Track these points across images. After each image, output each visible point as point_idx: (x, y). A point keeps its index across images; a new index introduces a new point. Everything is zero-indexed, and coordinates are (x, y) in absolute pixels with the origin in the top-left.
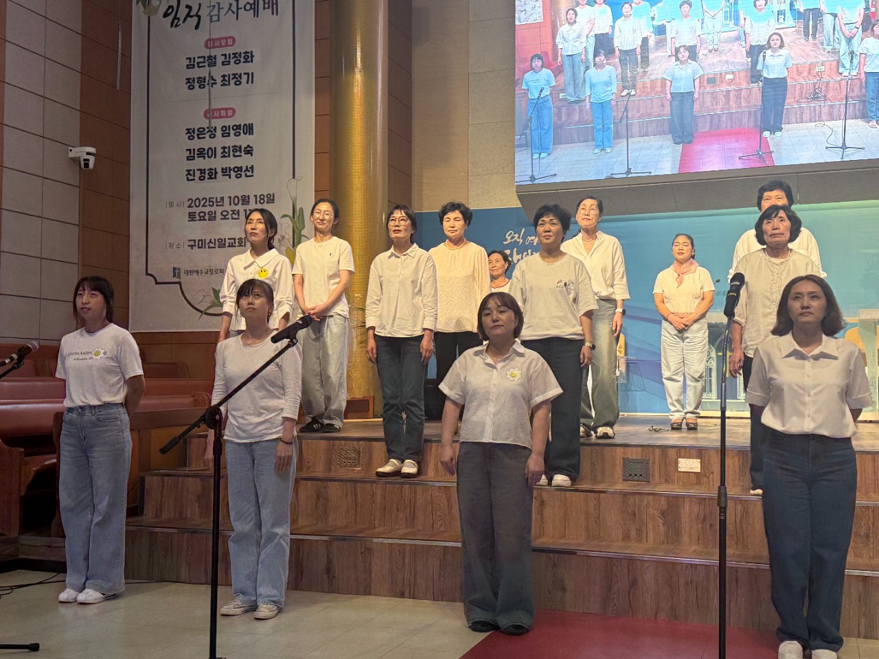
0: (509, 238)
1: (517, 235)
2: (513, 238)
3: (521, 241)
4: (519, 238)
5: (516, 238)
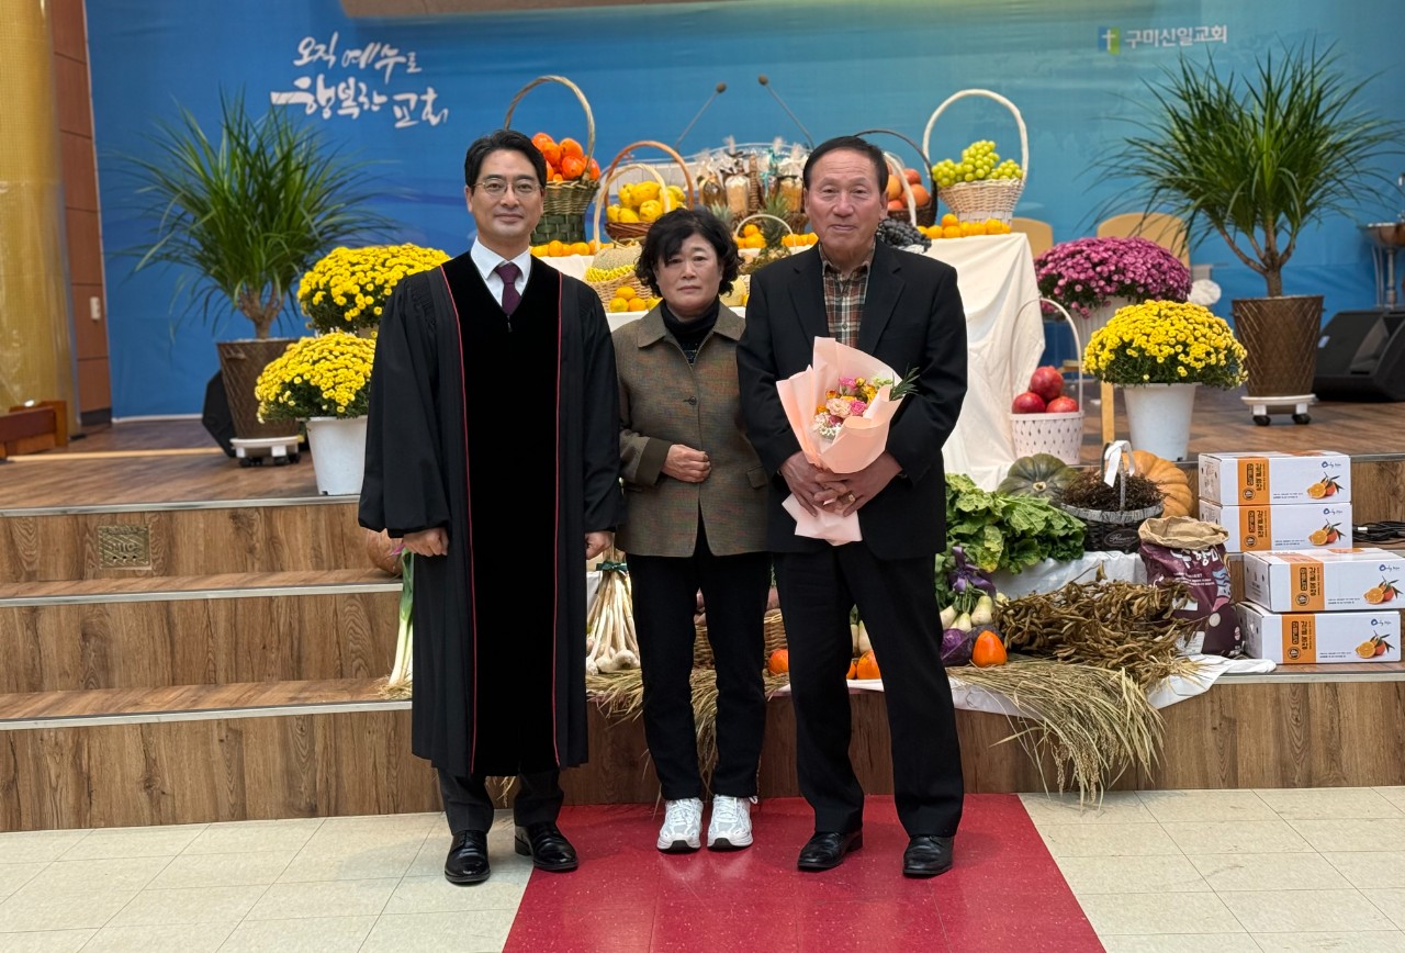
0: (306, 53)
1: (322, 47)
2: (313, 52)
3: (332, 59)
4: (327, 52)
5: (320, 53)
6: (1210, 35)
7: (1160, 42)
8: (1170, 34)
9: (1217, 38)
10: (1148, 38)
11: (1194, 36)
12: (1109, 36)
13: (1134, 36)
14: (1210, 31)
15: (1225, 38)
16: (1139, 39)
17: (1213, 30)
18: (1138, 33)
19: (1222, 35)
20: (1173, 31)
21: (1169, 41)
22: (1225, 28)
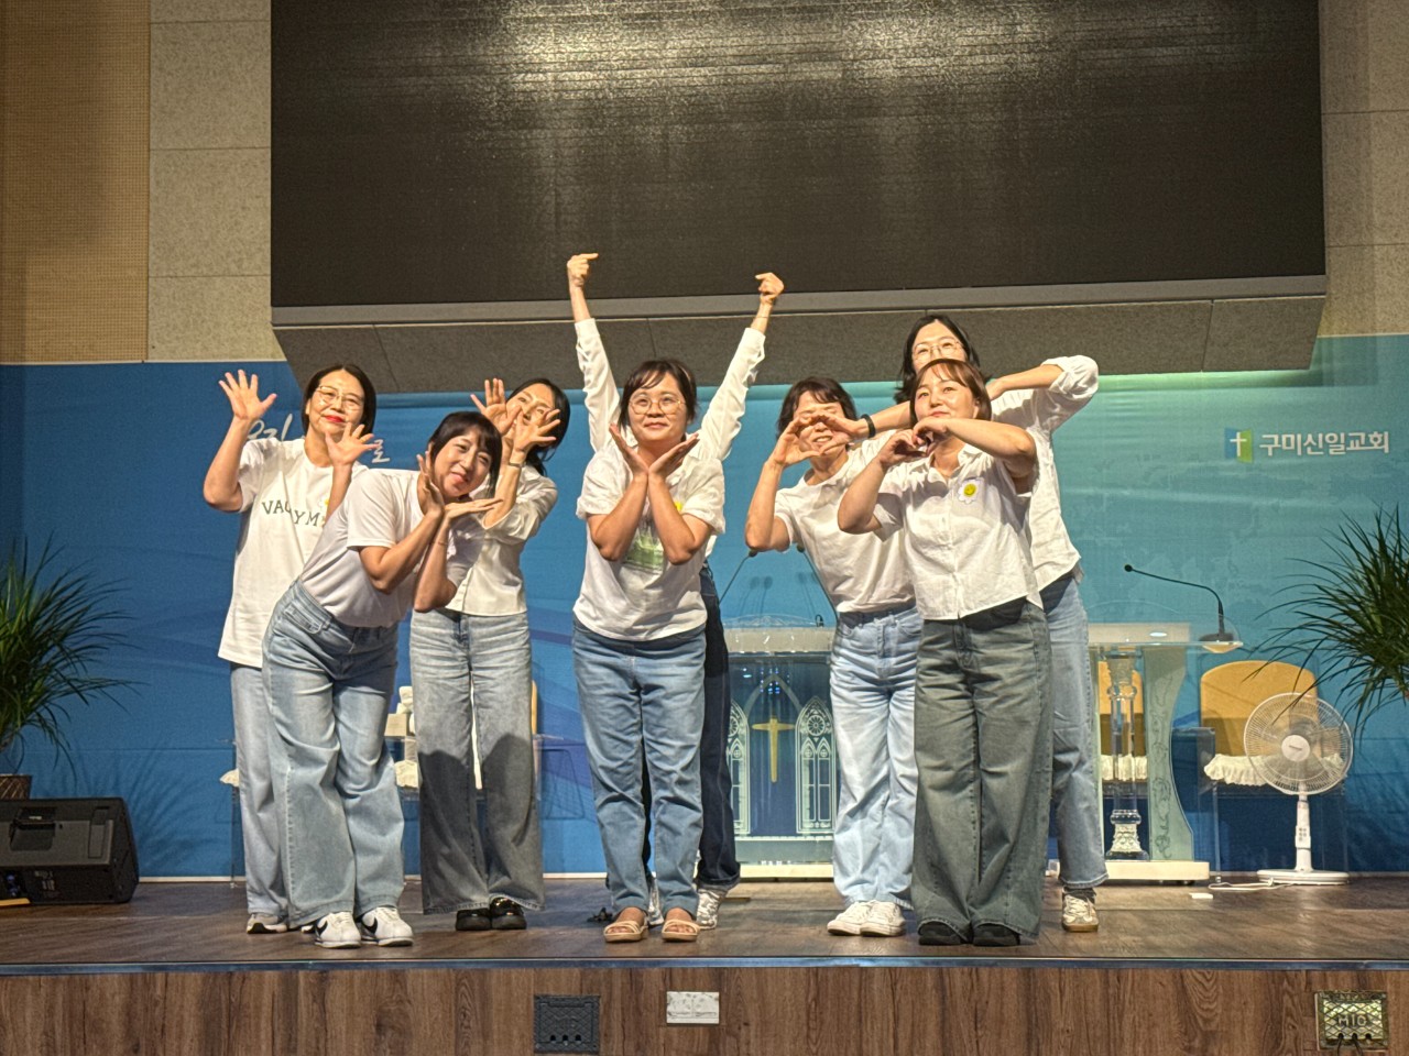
6: (1368, 443)
7: (1304, 449)
8: (1316, 440)
9: (1376, 447)
10: (1288, 444)
11: (1347, 445)
12: (1238, 440)
13: (1271, 441)
14: (1367, 438)
15: (1386, 447)
16: (1276, 445)
17: (1371, 437)
18: (1276, 437)
19: (1382, 443)
20: (1320, 436)
21: (1315, 448)
22: (1386, 434)
